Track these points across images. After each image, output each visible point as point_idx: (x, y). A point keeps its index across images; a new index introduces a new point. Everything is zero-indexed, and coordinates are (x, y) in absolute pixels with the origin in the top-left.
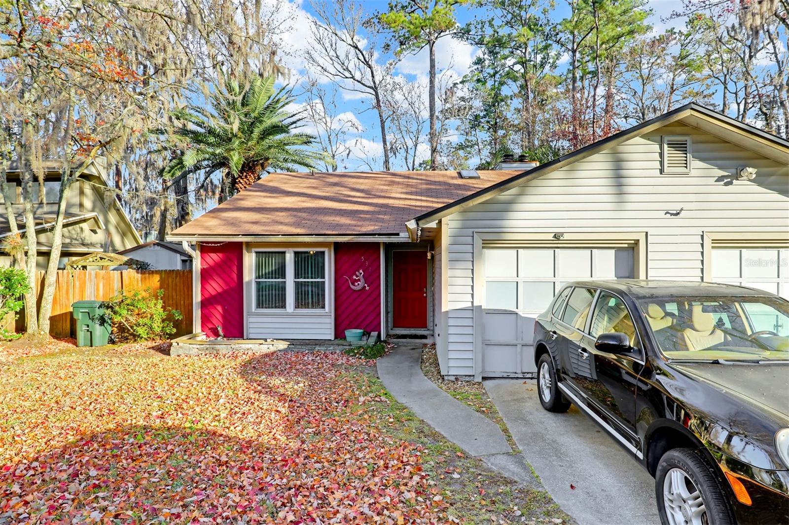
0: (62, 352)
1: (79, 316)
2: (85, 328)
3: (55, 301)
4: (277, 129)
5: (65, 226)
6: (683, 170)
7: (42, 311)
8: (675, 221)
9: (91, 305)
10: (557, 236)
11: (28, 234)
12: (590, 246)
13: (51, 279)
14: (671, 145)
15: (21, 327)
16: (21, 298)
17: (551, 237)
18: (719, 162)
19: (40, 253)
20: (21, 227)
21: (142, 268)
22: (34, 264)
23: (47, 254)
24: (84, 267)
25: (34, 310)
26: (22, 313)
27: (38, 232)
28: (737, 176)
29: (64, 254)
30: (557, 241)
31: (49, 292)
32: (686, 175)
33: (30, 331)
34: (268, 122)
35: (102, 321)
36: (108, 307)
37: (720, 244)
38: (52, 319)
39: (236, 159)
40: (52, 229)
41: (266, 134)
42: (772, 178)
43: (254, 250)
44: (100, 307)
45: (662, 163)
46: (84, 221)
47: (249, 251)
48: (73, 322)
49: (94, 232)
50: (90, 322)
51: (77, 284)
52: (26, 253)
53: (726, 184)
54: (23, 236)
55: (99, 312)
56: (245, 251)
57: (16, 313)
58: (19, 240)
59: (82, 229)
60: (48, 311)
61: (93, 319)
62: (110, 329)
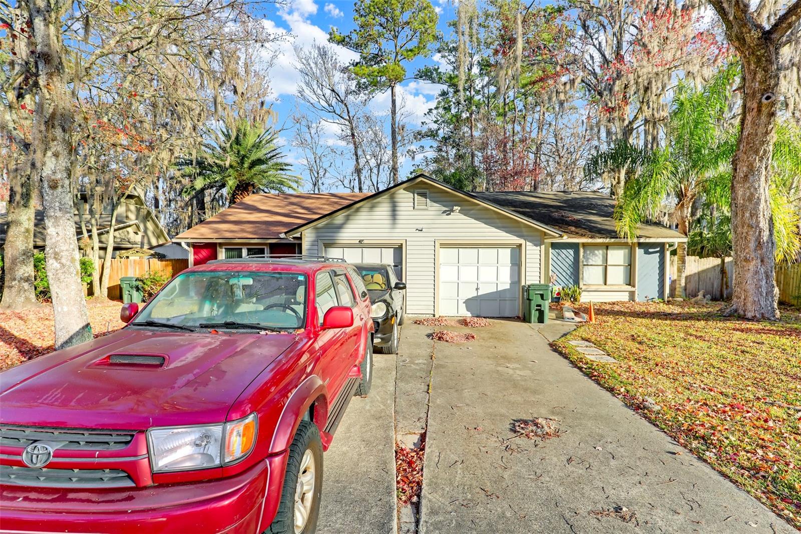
0: (114, 306)
1: (124, 286)
2: (127, 292)
3: (110, 277)
4: (259, 162)
5: (115, 230)
6: (425, 207)
7: (103, 283)
8: (420, 234)
9: (130, 279)
10: (360, 241)
11: (93, 237)
12: (381, 246)
13: (108, 264)
14: (418, 194)
15: (91, 293)
16: (90, 275)
17: (357, 242)
18: (444, 203)
19: (101, 248)
20: (89, 231)
21: (161, 257)
22: (97, 256)
23: (104, 249)
24: (128, 257)
25: (98, 283)
26: (91, 284)
27: (100, 235)
28: (452, 211)
29: (116, 249)
30: (361, 244)
31: (107, 272)
32: (427, 210)
33: (96, 295)
34: (254, 157)
35: (138, 289)
36: (141, 280)
37: (444, 245)
38: (109, 288)
39: (231, 183)
40: (108, 232)
41: (254, 164)
42: (472, 212)
43: (224, 247)
44: (136, 280)
45: (414, 203)
46: (130, 226)
47: (221, 248)
48: (121, 289)
49: (136, 233)
50: (130, 289)
51: (123, 267)
52: (93, 248)
53: (447, 215)
54: (90, 237)
55: (134, 283)
56: (218, 248)
57: (88, 284)
58: (88, 240)
59: (128, 232)
60: (106, 283)
61: (132, 288)
62: (142, 293)
